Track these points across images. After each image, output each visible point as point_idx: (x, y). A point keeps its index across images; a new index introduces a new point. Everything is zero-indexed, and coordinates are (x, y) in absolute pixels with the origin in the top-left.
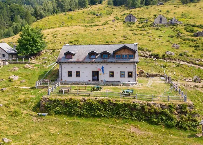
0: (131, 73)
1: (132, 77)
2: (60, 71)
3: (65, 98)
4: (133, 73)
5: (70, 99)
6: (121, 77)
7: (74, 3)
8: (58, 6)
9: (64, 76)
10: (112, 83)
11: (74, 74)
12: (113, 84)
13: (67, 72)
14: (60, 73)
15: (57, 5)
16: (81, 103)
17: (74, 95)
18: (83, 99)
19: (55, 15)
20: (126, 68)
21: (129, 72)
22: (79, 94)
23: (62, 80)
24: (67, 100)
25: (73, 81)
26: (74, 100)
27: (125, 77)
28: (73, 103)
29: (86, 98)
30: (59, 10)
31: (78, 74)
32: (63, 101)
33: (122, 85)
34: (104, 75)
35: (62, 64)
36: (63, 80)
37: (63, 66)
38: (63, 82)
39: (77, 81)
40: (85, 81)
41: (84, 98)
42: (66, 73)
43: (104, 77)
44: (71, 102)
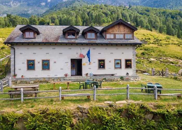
0: (130, 60)
1: (131, 67)
2: (12, 60)
3: (28, 112)
4: (132, 62)
5: (43, 112)
6: (115, 68)
7: (26, 21)
8: (10, 22)
9: (20, 69)
10: (104, 77)
11: (38, 66)
12: (105, 79)
13: (26, 62)
14: (12, 63)
15: (9, 20)
16: (74, 121)
17: (52, 101)
18: (78, 108)
19: (7, 28)
20: (123, 53)
21: (127, 61)
22: (63, 98)
23: (15, 75)
24: (33, 116)
25: (36, 77)
26: (53, 115)
27: (121, 68)
28: (51, 123)
29: (86, 106)
30: (11, 25)
31: (46, 65)
32: (22, 119)
33: (120, 80)
34: (90, 66)
35: (16, 48)
36: (19, 76)
37: (19, 50)
38: (18, 79)
39: (45, 77)
40: (58, 76)
41: (80, 106)
42: (23, 63)
43: (90, 68)
44: (45, 120)
